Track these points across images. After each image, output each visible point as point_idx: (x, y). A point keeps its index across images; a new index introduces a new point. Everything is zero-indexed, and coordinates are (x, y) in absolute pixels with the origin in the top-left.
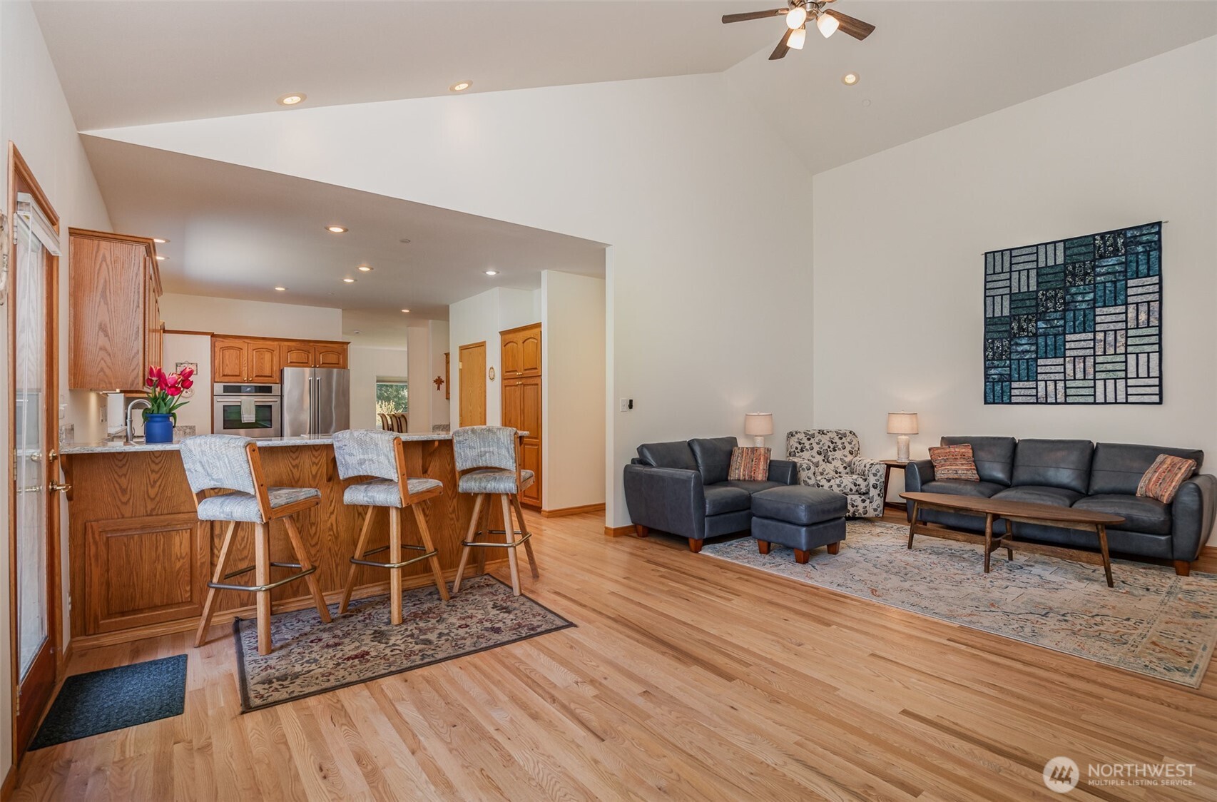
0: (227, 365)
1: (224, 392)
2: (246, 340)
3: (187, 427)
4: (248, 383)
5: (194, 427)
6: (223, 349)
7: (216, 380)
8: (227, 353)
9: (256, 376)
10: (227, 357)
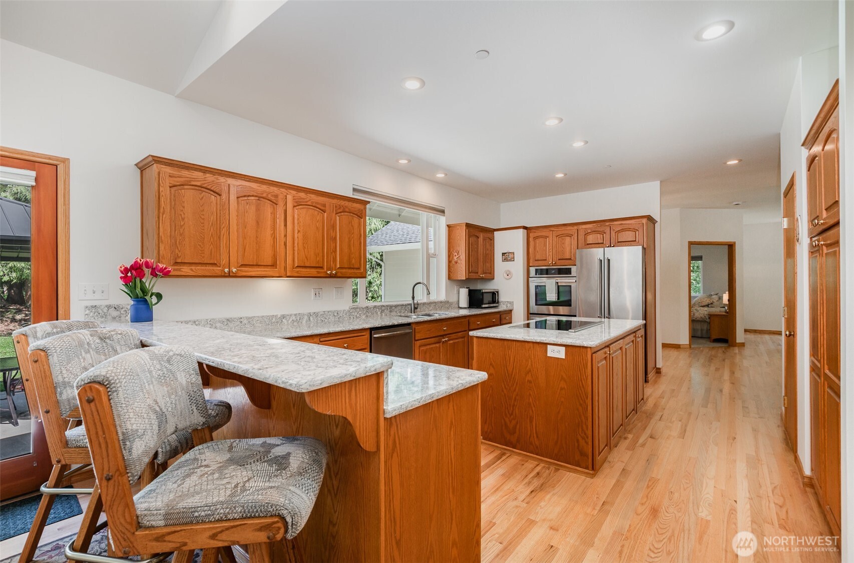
0: (538, 252)
1: (536, 274)
2: (552, 229)
3: (508, 302)
4: (553, 265)
5: (513, 302)
6: (535, 238)
7: (530, 265)
8: (537, 241)
9: (559, 259)
10: (537, 245)
